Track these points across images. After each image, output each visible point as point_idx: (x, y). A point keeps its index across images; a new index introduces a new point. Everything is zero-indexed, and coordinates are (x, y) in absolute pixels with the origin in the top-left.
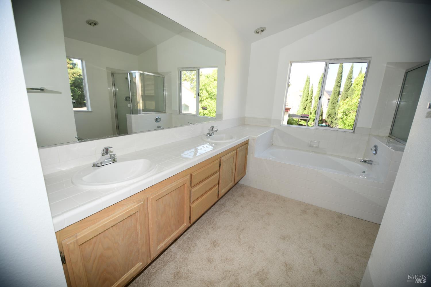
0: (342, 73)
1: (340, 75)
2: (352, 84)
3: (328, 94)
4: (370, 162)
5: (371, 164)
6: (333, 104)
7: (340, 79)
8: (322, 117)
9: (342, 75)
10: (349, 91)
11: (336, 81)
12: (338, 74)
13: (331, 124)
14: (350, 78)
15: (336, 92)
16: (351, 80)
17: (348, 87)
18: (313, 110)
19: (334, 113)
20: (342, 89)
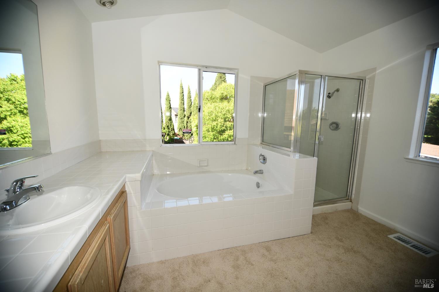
0: (183, 93)
1: (182, 94)
2: (192, 102)
3: (174, 111)
4: (260, 172)
5: (262, 173)
6: (181, 119)
7: (182, 98)
8: (174, 132)
9: (183, 94)
10: (191, 108)
11: (180, 99)
12: (181, 93)
13: (183, 137)
14: (190, 97)
15: (181, 108)
16: (191, 98)
17: (190, 104)
18: (165, 125)
19: (184, 127)
20: (186, 106)
